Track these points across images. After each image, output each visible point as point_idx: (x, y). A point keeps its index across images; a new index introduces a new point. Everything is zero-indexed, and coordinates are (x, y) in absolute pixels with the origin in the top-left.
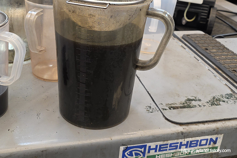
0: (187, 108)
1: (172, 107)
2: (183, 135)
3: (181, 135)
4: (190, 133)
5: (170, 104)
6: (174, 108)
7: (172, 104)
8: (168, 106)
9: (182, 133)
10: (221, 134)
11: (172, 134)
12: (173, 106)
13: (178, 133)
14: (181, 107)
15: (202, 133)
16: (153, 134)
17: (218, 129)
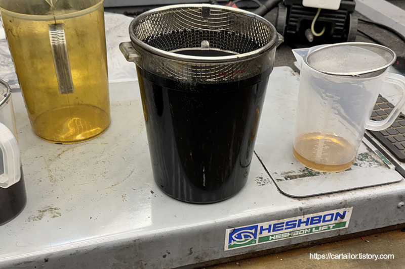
0: (308, 176)
1: (288, 177)
2: (303, 211)
3: (299, 211)
4: (310, 208)
5: (287, 173)
6: (291, 178)
7: (290, 172)
8: (284, 175)
9: (301, 209)
10: (350, 207)
11: (288, 211)
12: (290, 174)
13: (296, 209)
14: (300, 176)
15: (326, 207)
16: (265, 213)
17: (346, 201)
